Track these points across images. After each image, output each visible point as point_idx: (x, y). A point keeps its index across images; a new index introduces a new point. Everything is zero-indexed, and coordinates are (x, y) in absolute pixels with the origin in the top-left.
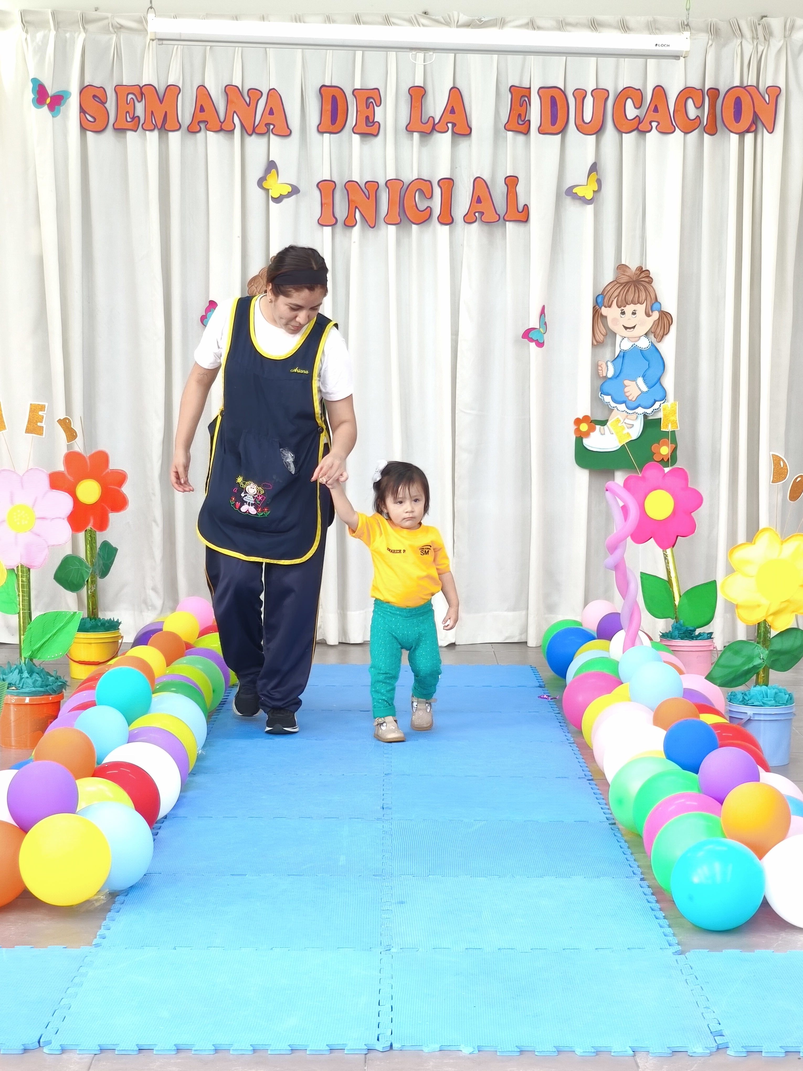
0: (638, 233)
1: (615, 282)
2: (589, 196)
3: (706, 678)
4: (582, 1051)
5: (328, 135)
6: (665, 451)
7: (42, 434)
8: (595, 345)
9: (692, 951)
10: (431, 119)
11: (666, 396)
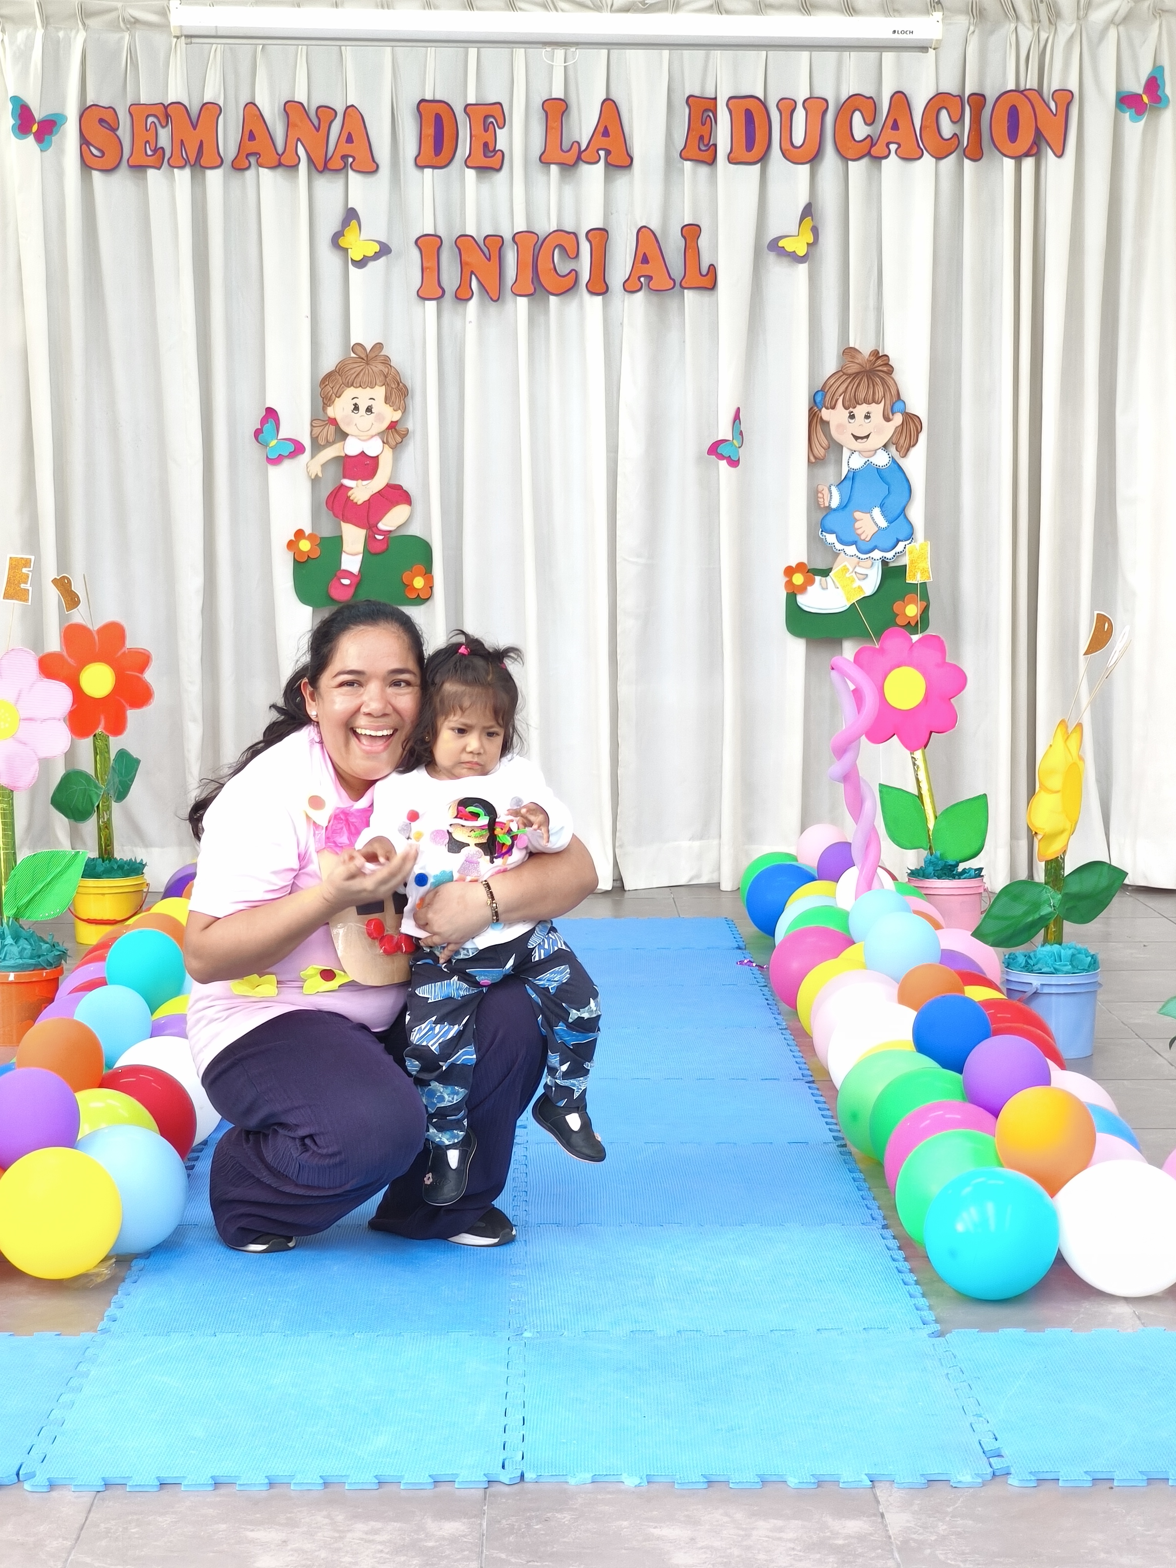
0: (872, 303)
1: (840, 372)
2: (801, 252)
3: (972, 935)
4: (797, 1481)
5: (430, 170)
6: (912, 611)
7: (26, 600)
8: (812, 463)
9: (955, 1332)
10: (576, 145)
11: (912, 534)
